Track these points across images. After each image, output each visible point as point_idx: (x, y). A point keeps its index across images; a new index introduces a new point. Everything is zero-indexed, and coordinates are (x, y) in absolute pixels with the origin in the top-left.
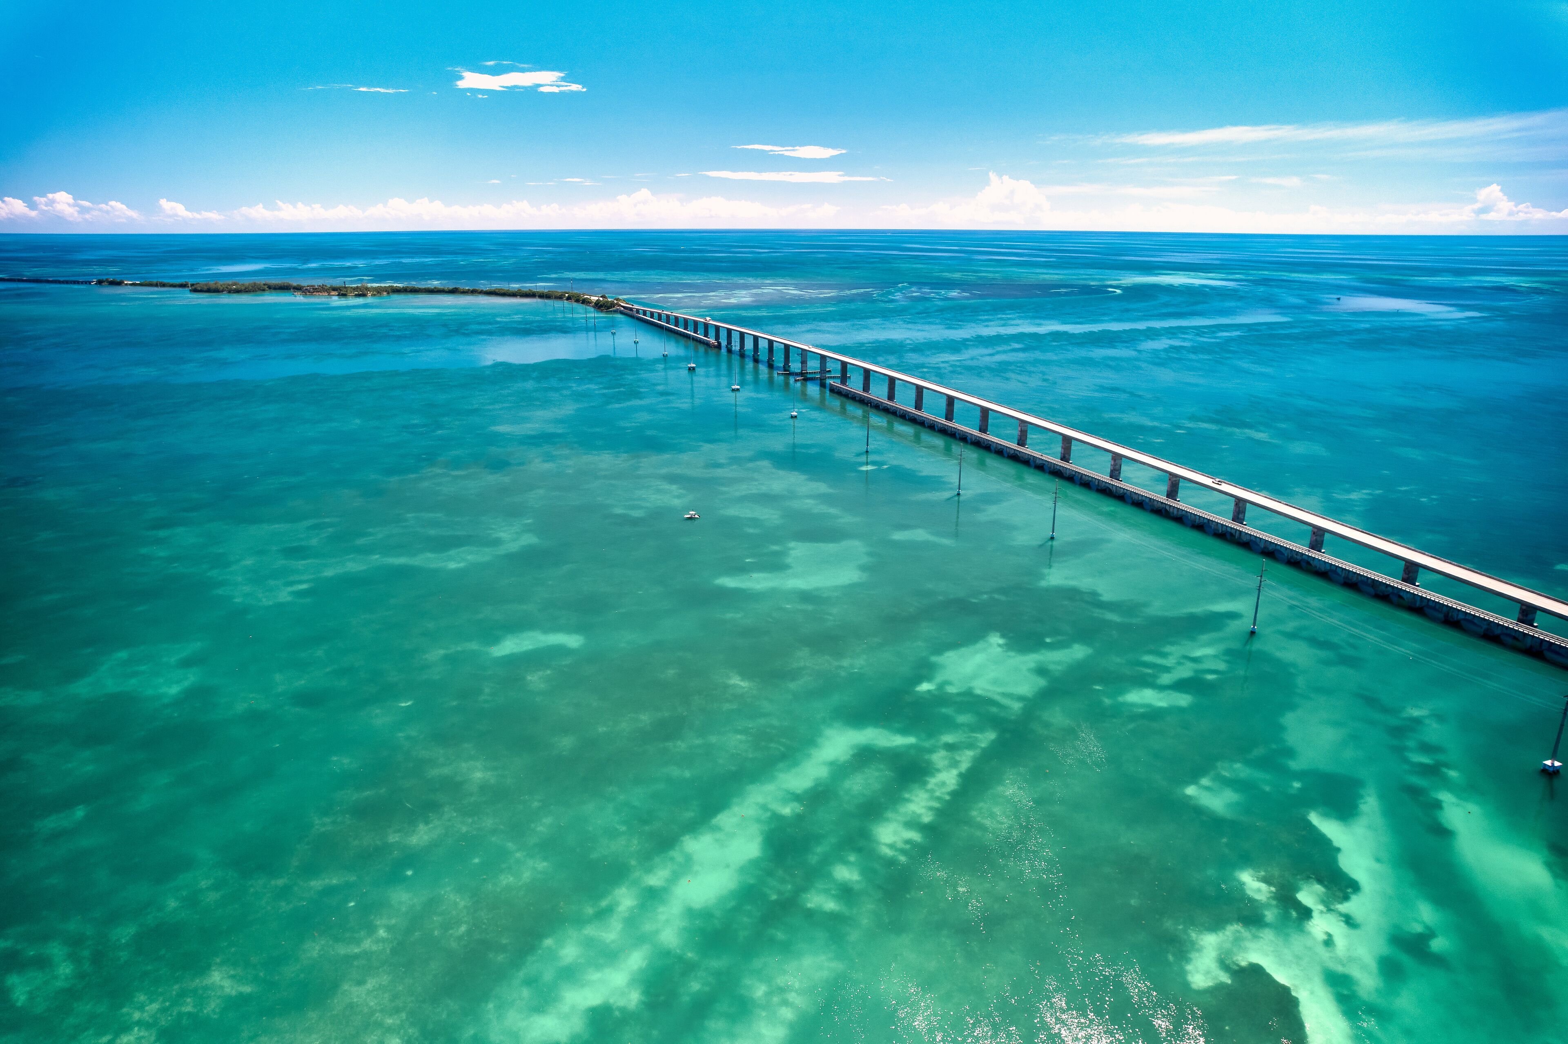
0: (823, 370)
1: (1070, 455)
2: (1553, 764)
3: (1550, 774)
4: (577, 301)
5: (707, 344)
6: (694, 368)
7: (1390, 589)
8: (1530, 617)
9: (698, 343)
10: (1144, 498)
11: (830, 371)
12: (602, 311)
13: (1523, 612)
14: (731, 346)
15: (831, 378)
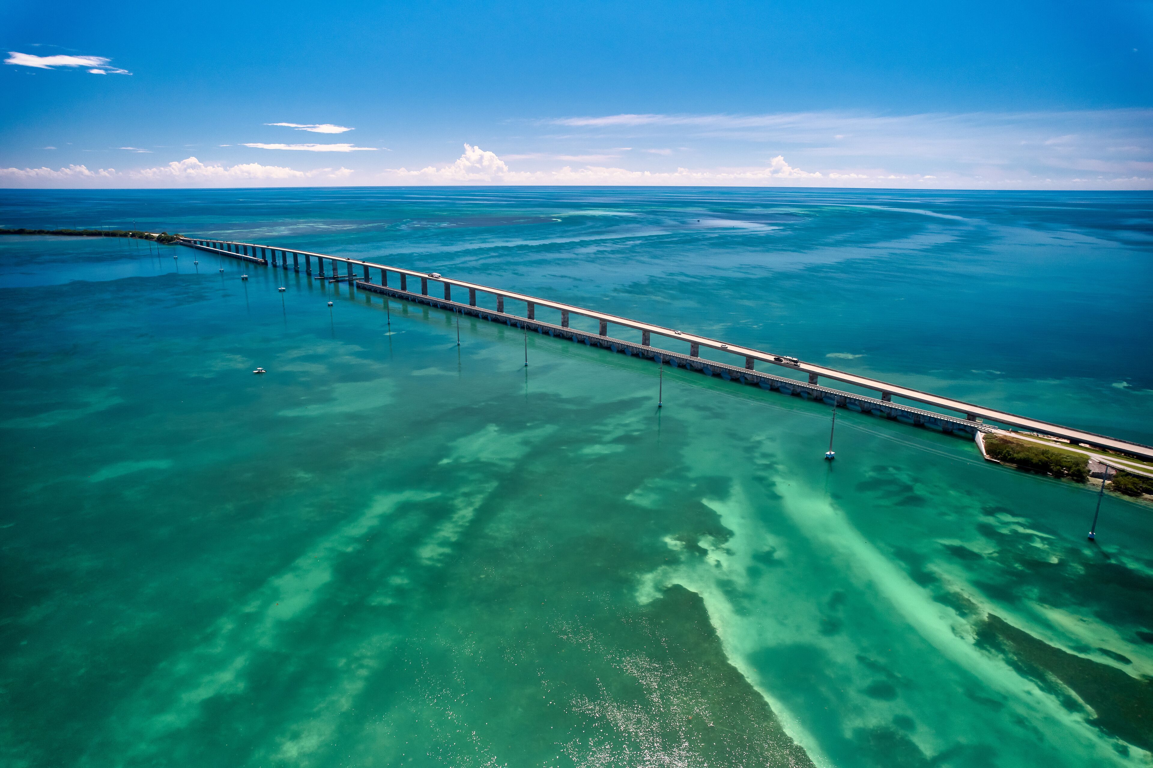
0: (350, 274)
1: (534, 316)
2: (830, 453)
3: (830, 459)
4: (141, 237)
5: (256, 262)
6: (246, 278)
7: (739, 374)
8: (815, 381)
9: (249, 262)
10: (585, 337)
11: (355, 275)
12: (164, 244)
13: (811, 378)
14: (276, 263)
15: (357, 279)
